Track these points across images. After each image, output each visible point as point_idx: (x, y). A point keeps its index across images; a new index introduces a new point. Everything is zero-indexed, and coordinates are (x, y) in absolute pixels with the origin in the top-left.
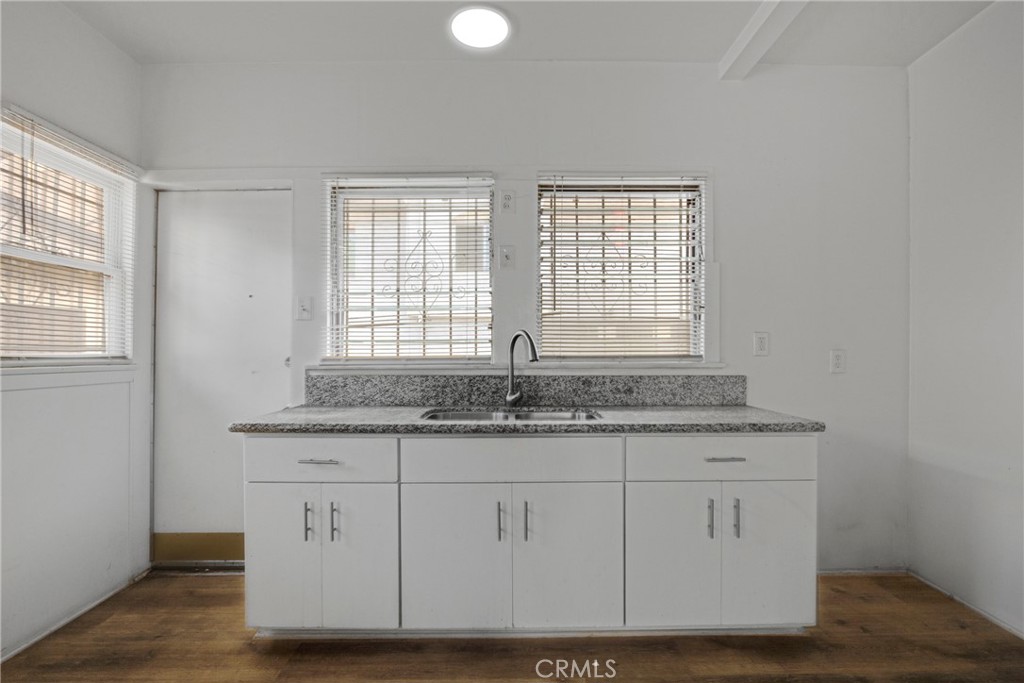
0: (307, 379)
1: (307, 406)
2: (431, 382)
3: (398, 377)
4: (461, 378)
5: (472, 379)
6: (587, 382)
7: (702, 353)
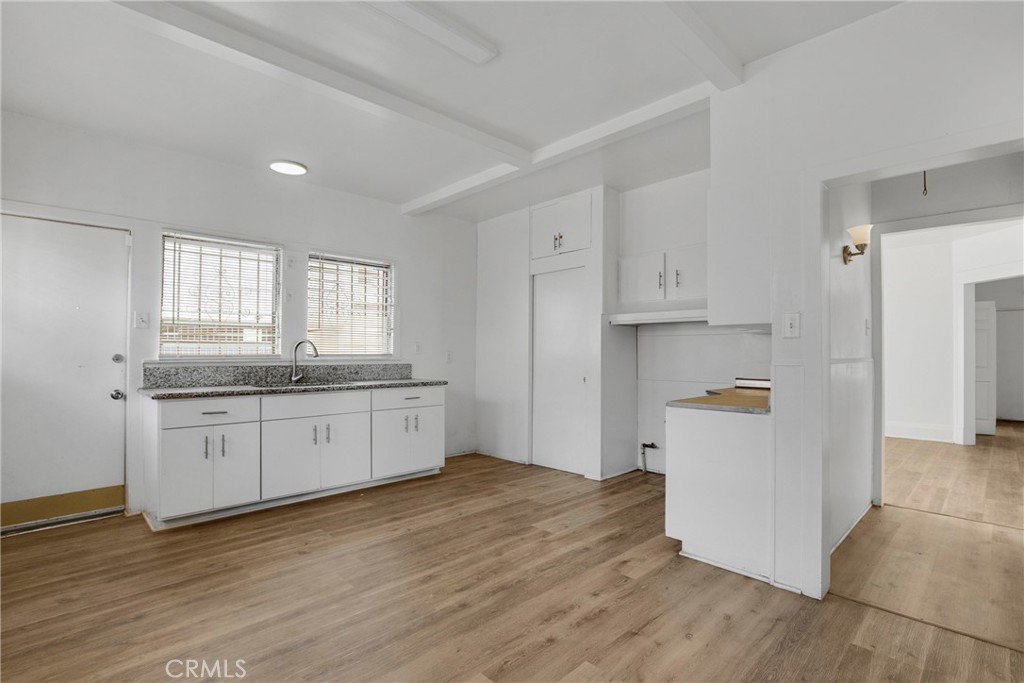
0: (145, 371)
1: (144, 389)
2: (240, 370)
3: (217, 367)
4: (261, 368)
5: (267, 368)
6: (335, 368)
7: (392, 353)
